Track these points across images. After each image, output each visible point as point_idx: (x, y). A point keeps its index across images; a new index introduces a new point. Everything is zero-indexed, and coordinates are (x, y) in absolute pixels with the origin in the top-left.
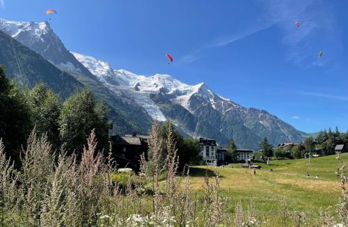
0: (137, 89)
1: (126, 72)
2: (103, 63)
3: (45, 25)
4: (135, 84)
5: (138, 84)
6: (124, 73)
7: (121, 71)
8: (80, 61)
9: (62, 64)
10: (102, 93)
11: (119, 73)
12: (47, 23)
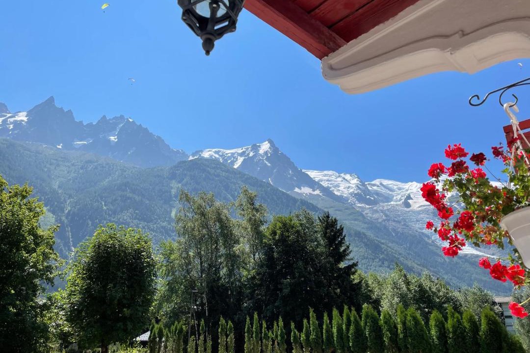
0: (407, 205)
1: (386, 182)
2: (348, 177)
3: (269, 145)
4: (403, 198)
5: (409, 197)
6: (381, 184)
7: (377, 182)
8: (317, 179)
9: (297, 190)
10: (355, 220)
11: (374, 185)
12: (271, 142)
